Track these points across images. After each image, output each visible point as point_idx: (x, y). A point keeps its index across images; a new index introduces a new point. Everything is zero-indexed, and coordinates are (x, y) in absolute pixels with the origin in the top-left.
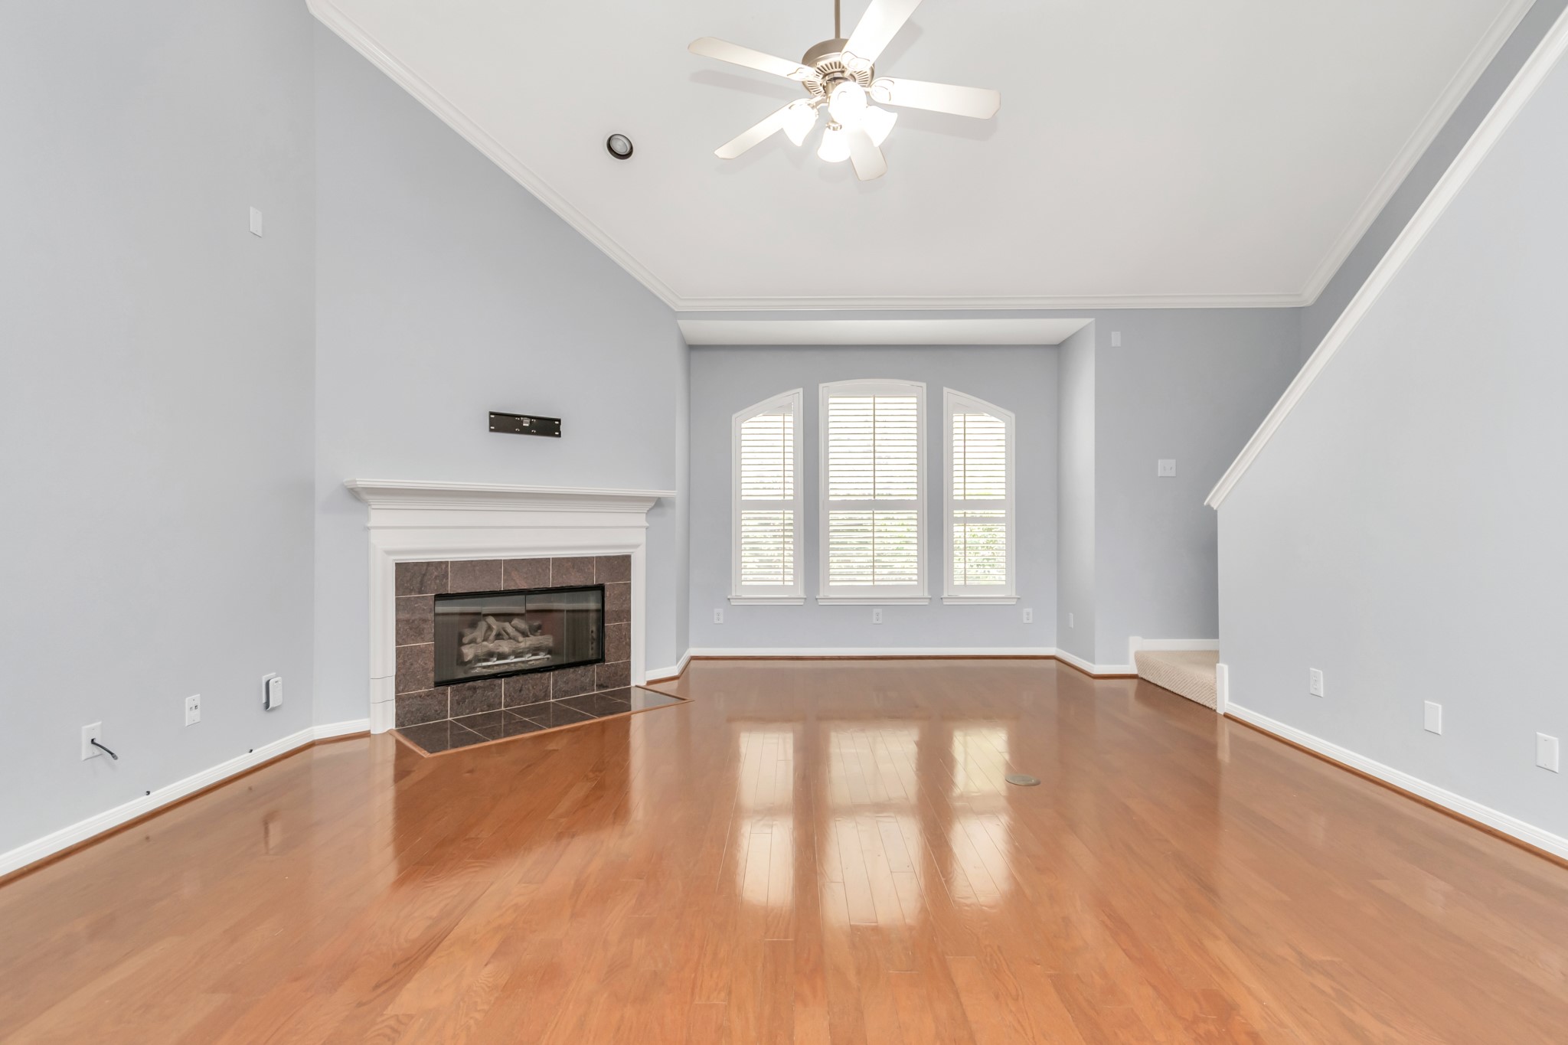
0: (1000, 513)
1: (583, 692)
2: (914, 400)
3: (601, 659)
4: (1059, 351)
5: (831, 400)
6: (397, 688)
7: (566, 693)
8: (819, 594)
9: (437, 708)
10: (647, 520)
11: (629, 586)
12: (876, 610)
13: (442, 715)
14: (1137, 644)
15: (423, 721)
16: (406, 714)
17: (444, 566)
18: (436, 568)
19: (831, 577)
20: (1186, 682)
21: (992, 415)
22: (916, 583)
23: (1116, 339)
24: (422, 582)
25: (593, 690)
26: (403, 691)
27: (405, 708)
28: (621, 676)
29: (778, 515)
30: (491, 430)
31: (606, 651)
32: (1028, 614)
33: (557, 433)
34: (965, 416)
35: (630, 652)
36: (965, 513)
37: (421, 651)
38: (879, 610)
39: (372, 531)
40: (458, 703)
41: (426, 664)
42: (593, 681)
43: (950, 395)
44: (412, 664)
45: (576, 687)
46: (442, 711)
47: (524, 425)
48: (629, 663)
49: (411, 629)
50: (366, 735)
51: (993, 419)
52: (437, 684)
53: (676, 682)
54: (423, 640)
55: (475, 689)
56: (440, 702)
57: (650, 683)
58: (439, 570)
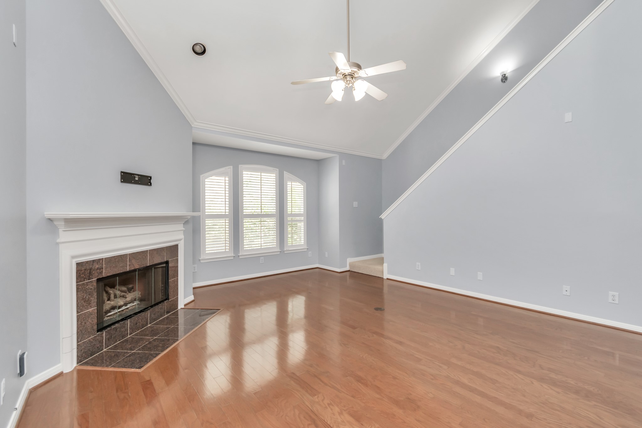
0: (302, 218)
1: (161, 317)
2: (275, 175)
3: (167, 299)
4: (319, 162)
5: (244, 173)
6: (77, 340)
7: (155, 320)
8: (239, 254)
9: (98, 345)
10: (184, 227)
11: (177, 260)
12: (261, 258)
13: (101, 349)
14: (350, 260)
15: (91, 355)
16: (82, 354)
17: (101, 261)
18: (97, 263)
19: (244, 246)
20: (372, 270)
21: (299, 183)
22: (275, 246)
23: (344, 162)
24: (90, 273)
25: (165, 315)
26: (81, 341)
27: (82, 351)
28: (175, 305)
29: (222, 221)
30: (122, 182)
31: (169, 294)
32: (310, 254)
33: (149, 184)
34: (292, 183)
35: (178, 293)
36: (292, 219)
37: (91, 314)
38: (263, 258)
39: (60, 245)
40: (109, 340)
41: (92, 321)
42: (165, 311)
43: (286, 174)
44: (85, 323)
45: (158, 315)
46: (101, 346)
47: (136, 179)
48: (178, 298)
49: (84, 302)
50: (61, 374)
51: (300, 184)
52: (98, 331)
53: (193, 303)
54: (91, 307)
55: (116, 329)
56: (100, 342)
57: (185, 305)
58: (99, 263)
